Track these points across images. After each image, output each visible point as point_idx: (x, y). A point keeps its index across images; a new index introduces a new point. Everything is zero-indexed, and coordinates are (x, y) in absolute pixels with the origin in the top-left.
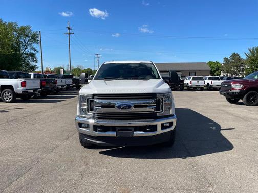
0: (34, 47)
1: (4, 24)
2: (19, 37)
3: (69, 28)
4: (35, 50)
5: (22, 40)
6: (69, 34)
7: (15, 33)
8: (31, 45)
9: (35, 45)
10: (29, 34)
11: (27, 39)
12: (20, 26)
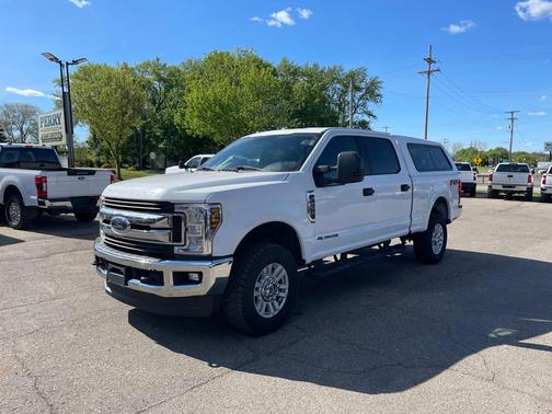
0: (370, 109)
1: (322, 71)
2: (344, 93)
3: (430, 61)
4: (370, 115)
5: (349, 98)
6: (429, 73)
7: (338, 86)
8: (364, 105)
9: (371, 105)
10: (363, 85)
11: (359, 94)
12: (347, 70)
